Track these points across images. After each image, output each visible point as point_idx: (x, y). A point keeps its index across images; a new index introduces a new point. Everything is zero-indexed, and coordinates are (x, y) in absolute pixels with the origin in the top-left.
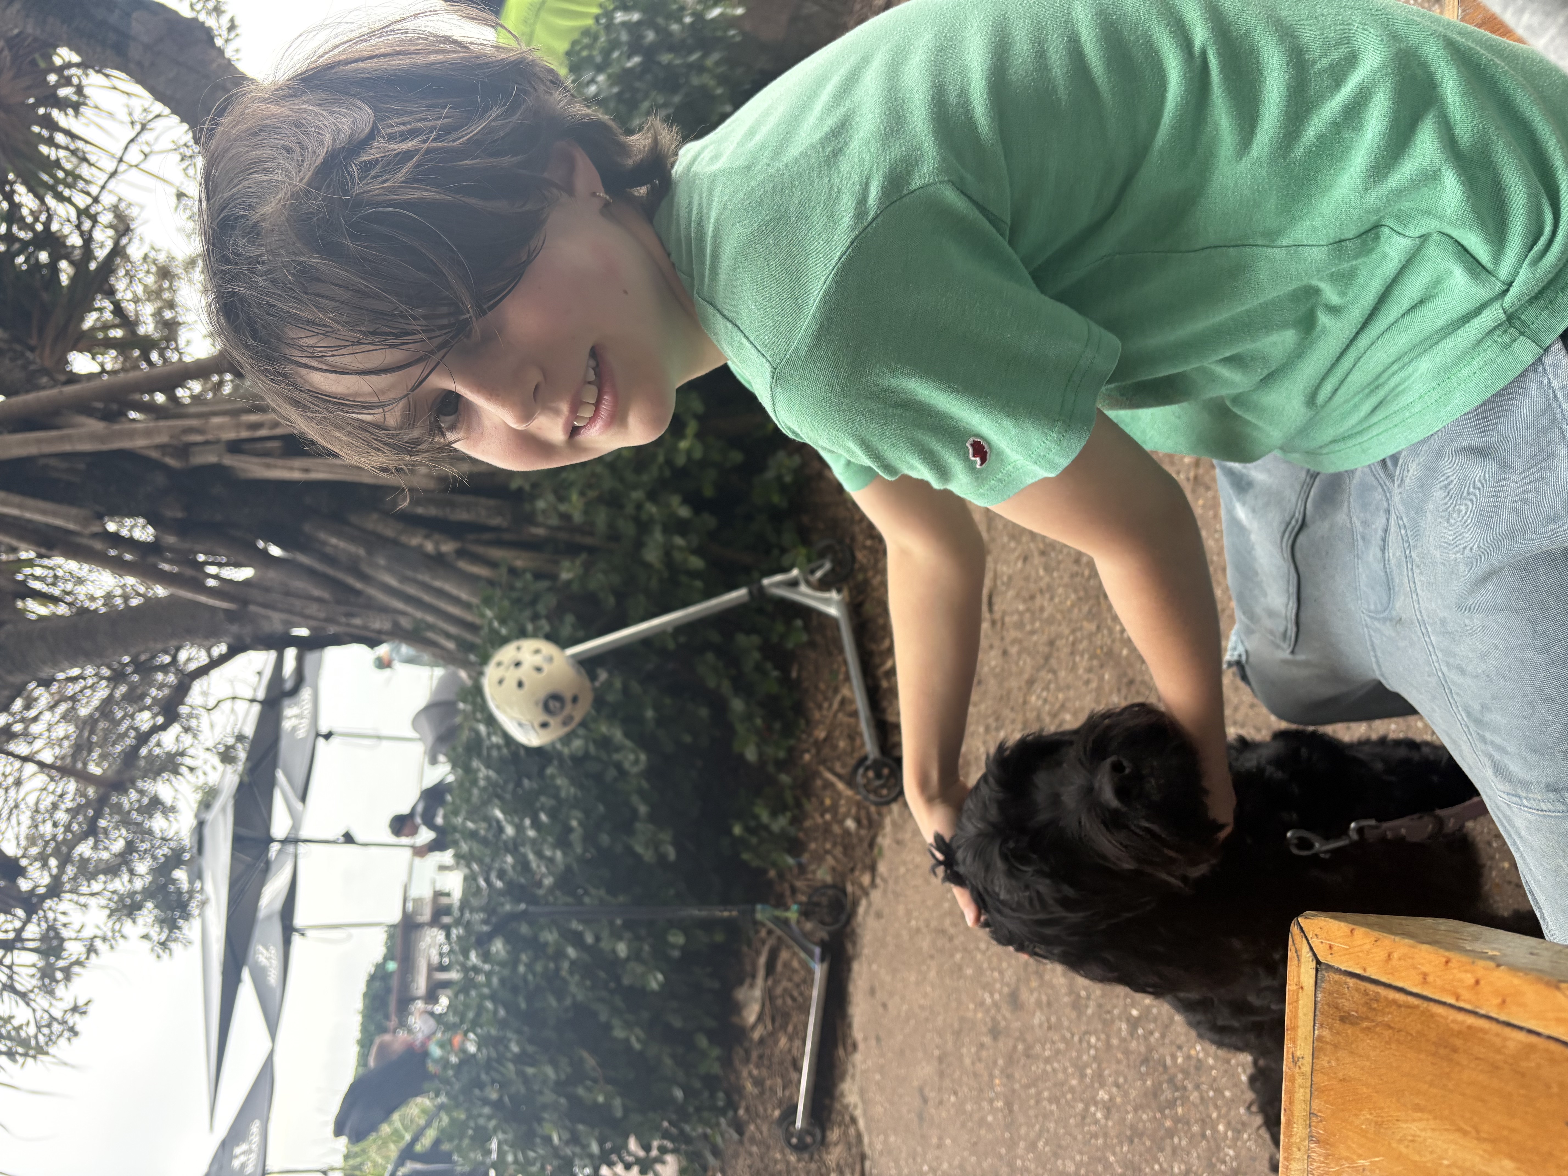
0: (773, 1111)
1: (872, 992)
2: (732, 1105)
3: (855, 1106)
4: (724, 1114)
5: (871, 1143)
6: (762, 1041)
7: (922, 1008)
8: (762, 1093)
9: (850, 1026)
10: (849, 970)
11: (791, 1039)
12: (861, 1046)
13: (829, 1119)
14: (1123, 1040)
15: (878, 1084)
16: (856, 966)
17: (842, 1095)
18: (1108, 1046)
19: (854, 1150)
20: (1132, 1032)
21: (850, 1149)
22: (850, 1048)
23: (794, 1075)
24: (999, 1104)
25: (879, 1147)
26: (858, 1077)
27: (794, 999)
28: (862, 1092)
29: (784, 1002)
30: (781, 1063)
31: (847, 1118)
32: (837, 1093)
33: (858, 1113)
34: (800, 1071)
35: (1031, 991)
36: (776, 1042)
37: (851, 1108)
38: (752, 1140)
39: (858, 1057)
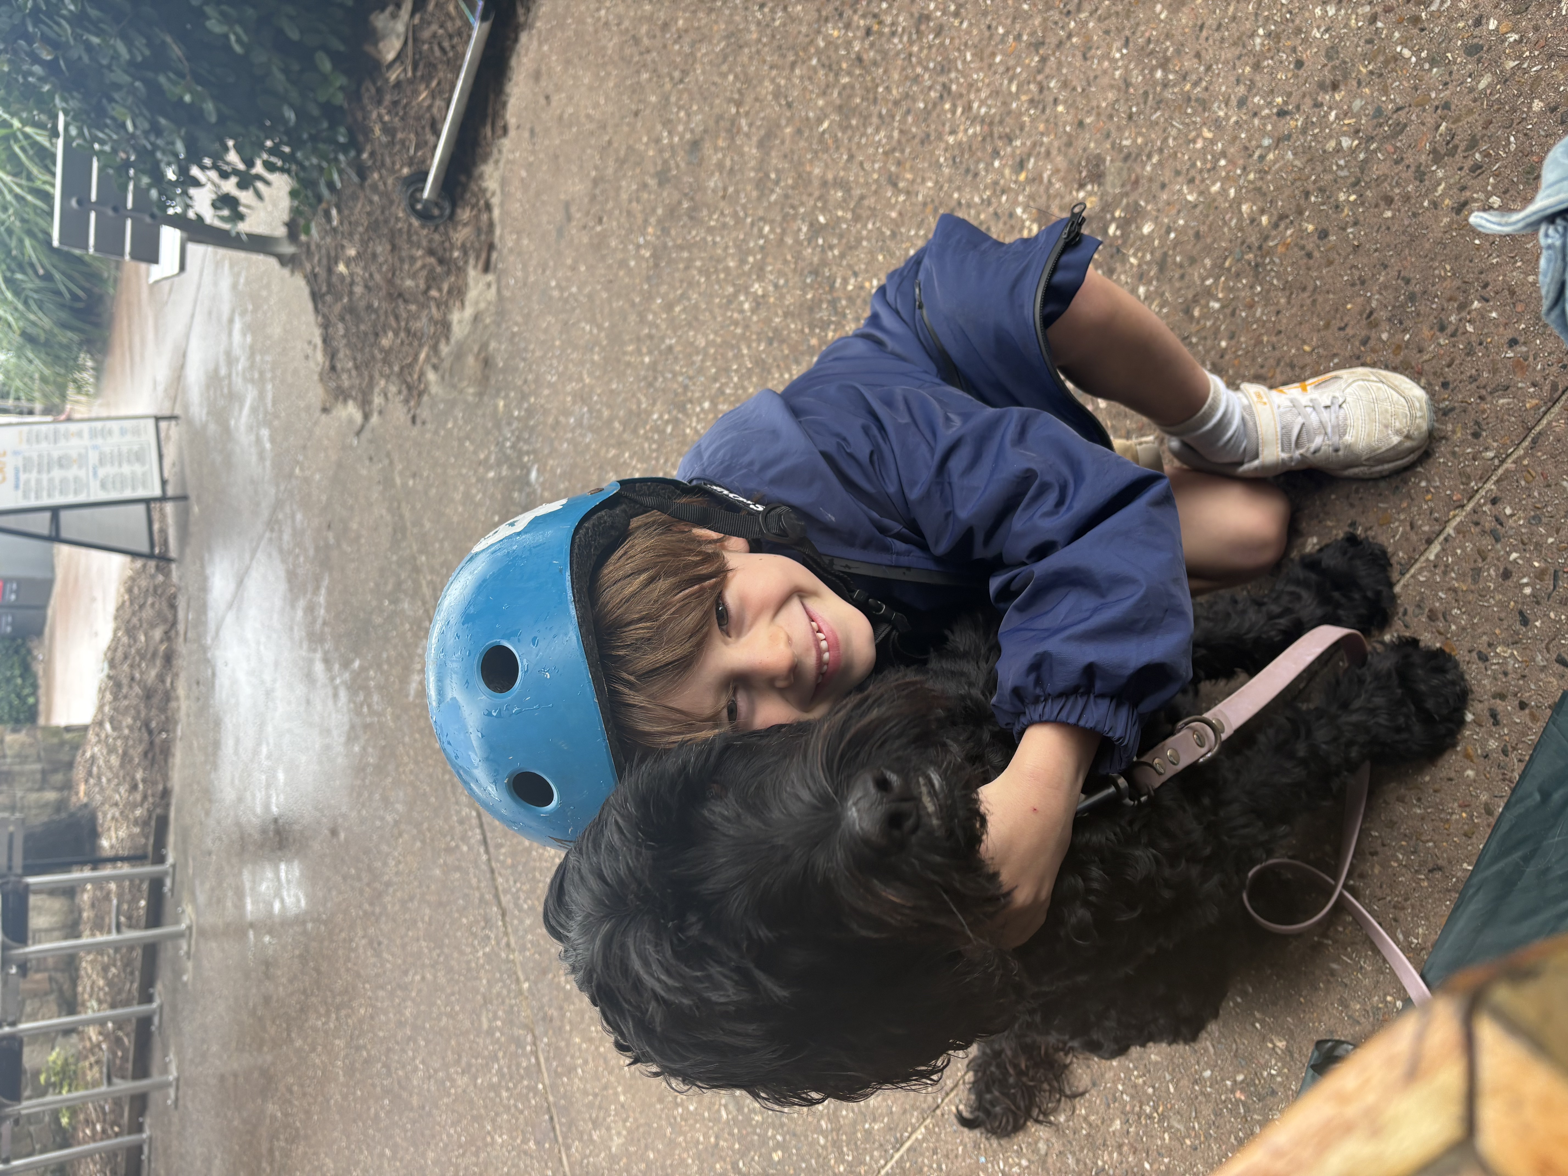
0: (402, 167)
1: (537, 76)
2: (354, 144)
3: (493, 194)
4: (345, 151)
5: (502, 237)
6: (398, 84)
7: (588, 116)
8: (392, 143)
9: (504, 105)
10: (516, 40)
11: (433, 95)
12: (512, 133)
13: (462, 197)
14: (797, 242)
15: (522, 180)
16: (524, 37)
17: (481, 176)
18: (781, 241)
19: (483, 237)
20: (811, 239)
21: (479, 235)
22: (500, 132)
23: (431, 138)
24: (647, 254)
25: (510, 244)
26: (501, 164)
27: (443, 50)
28: (504, 182)
29: (431, 49)
30: (418, 118)
31: (482, 202)
32: (476, 173)
33: (495, 201)
34: (437, 134)
35: (716, 149)
36: (416, 93)
37: (488, 195)
38: (374, 188)
39: (506, 143)
